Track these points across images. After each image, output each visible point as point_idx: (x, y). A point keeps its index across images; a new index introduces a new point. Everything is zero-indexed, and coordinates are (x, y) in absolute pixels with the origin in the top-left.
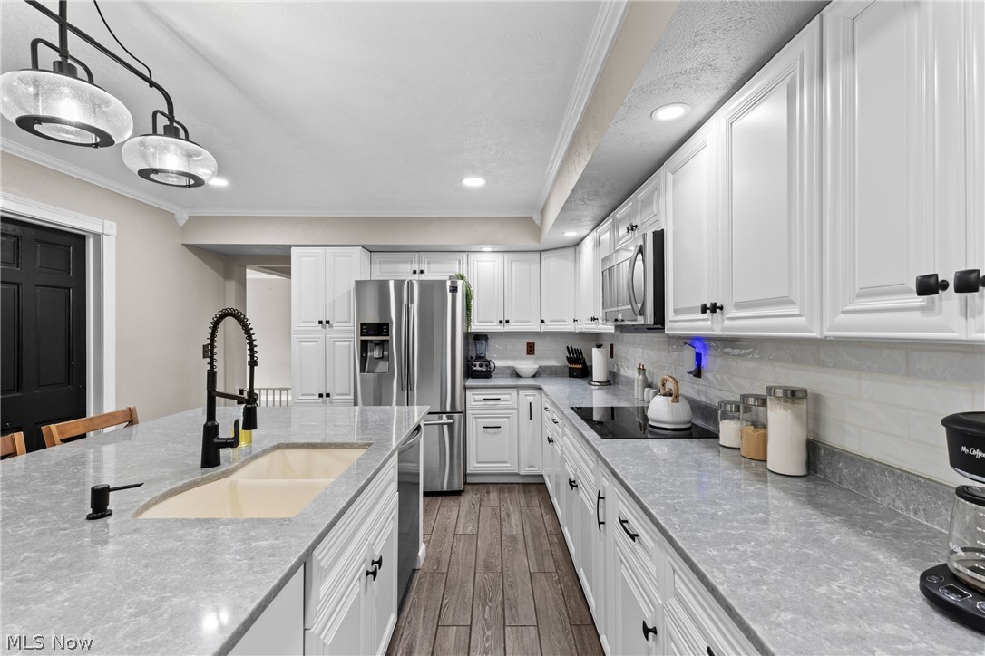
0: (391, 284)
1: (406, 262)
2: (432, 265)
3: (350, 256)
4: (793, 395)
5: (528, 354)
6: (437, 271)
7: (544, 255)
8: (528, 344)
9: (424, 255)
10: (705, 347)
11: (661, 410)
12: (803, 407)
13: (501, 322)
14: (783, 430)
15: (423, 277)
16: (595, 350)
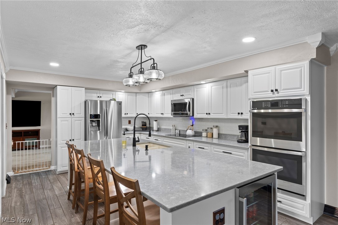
0: (99, 102)
1: (95, 93)
2: (104, 95)
3: (81, 91)
4: (217, 127)
5: (129, 124)
6: (105, 97)
7: (137, 94)
8: (129, 121)
9: (101, 91)
10: (194, 120)
11: (189, 132)
12: (218, 128)
13: (125, 114)
14: (215, 131)
15: (101, 99)
16: (154, 122)
